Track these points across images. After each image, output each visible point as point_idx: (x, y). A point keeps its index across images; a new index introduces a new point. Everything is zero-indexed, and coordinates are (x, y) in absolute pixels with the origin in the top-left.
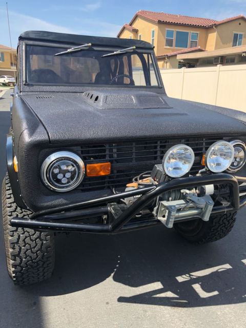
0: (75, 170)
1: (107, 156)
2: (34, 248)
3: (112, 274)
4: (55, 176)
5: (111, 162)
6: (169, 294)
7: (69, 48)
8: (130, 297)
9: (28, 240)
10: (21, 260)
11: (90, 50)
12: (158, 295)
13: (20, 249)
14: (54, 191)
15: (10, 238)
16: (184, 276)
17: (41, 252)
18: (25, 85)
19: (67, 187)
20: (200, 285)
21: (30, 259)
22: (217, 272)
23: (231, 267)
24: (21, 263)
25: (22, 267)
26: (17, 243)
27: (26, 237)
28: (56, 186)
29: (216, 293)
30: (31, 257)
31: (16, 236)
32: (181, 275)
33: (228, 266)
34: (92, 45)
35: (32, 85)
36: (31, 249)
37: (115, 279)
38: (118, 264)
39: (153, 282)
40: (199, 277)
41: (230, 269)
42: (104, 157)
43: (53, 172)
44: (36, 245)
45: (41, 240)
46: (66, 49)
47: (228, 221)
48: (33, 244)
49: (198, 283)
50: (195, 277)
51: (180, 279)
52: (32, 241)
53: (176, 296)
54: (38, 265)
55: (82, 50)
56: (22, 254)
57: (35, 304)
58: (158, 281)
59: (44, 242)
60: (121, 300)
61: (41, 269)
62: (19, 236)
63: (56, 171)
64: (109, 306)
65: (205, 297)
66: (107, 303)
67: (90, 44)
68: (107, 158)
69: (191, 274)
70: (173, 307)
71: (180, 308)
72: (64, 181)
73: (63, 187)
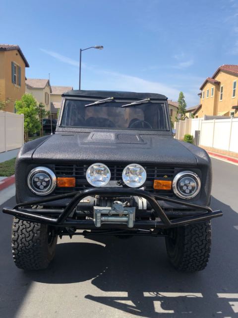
0: (49, 180)
1: (74, 173)
2: (28, 237)
3: (93, 279)
4: (35, 183)
5: (77, 178)
6: (130, 303)
7: (96, 101)
8: (96, 297)
9: (24, 231)
10: (18, 245)
11: (113, 102)
12: (119, 301)
13: (18, 236)
14: (35, 194)
15: (14, 227)
16: (152, 293)
17: (33, 242)
18: (59, 127)
19: (43, 192)
20: (162, 303)
21: (24, 246)
22: (185, 297)
23: (202, 296)
24: (18, 247)
25: (19, 251)
26: (17, 231)
27: (23, 229)
28: (35, 190)
29: (172, 312)
30: (25, 244)
31: (17, 227)
32: (149, 291)
33: (200, 295)
34: (114, 98)
35: (64, 127)
36: (25, 238)
37: (93, 283)
38: (103, 273)
39: (122, 291)
40: (165, 297)
41: (200, 297)
42: (72, 173)
43: (34, 180)
44: (30, 235)
45: (33, 233)
46: (94, 102)
47: (201, 250)
48: (27, 235)
49: (161, 301)
50: (161, 296)
51: (146, 294)
52: (27, 232)
53: (134, 305)
54: (29, 251)
55: (106, 102)
56: (19, 241)
57: (27, 284)
58: (126, 291)
59: (35, 235)
60: (88, 297)
61: (32, 256)
62: (19, 227)
63: (36, 180)
64: (77, 299)
65: (159, 312)
66: (76, 296)
67: (112, 98)
68: (74, 175)
69: (160, 293)
70: (125, 312)
71: (131, 314)
72: (42, 187)
73: (40, 192)
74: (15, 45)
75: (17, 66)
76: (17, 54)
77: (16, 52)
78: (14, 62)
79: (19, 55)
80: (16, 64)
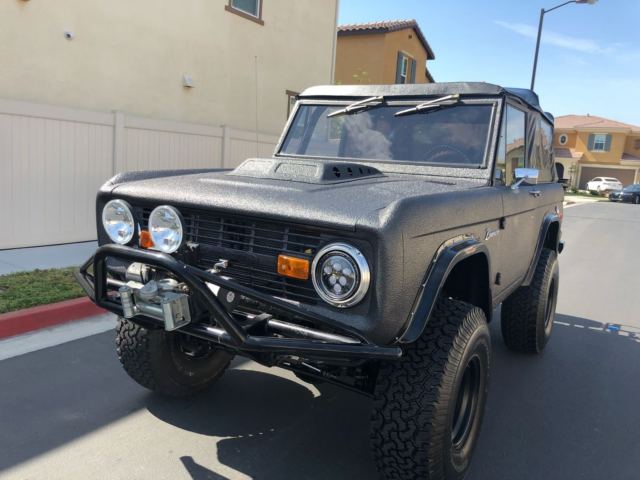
7: (349, 106)
11: (384, 105)
34: (384, 97)
55: (368, 107)
64: (168, 455)
67: (381, 97)
74: (409, 19)
75: (410, 58)
76: (410, 37)
77: (410, 32)
78: (404, 52)
79: (414, 37)
80: (407, 56)
